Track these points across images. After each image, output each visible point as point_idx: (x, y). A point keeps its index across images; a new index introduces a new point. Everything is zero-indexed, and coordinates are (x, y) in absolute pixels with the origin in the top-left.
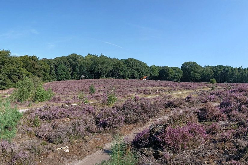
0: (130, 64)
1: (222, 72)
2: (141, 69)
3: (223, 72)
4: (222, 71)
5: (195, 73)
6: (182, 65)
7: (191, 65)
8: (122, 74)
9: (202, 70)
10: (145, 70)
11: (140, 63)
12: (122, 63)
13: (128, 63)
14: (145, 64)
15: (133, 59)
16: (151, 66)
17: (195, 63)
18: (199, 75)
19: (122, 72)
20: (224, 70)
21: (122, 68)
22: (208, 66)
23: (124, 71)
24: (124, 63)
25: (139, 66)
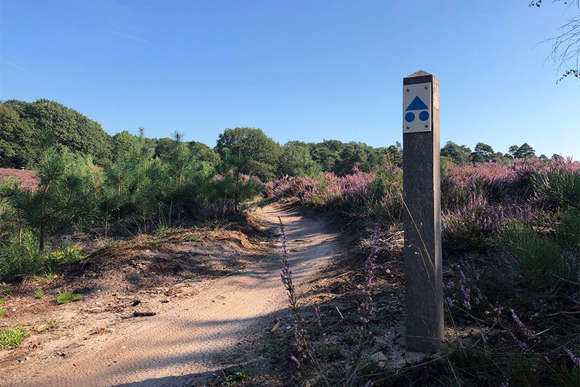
0: (44, 121)
1: (337, 162)
2: (85, 142)
3: (341, 160)
4: (339, 158)
5: (259, 163)
6: (221, 136)
7: (245, 137)
8: (11, 153)
9: (278, 153)
10: (98, 145)
11: (82, 120)
12: (16, 116)
13: (38, 115)
14: (97, 127)
15: (55, 104)
16: (117, 135)
17: (259, 132)
18: (271, 167)
19: (15, 145)
20: (343, 155)
21: (14, 132)
22: (297, 143)
23: (22, 144)
24: (21, 116)
25: (78, 129)
